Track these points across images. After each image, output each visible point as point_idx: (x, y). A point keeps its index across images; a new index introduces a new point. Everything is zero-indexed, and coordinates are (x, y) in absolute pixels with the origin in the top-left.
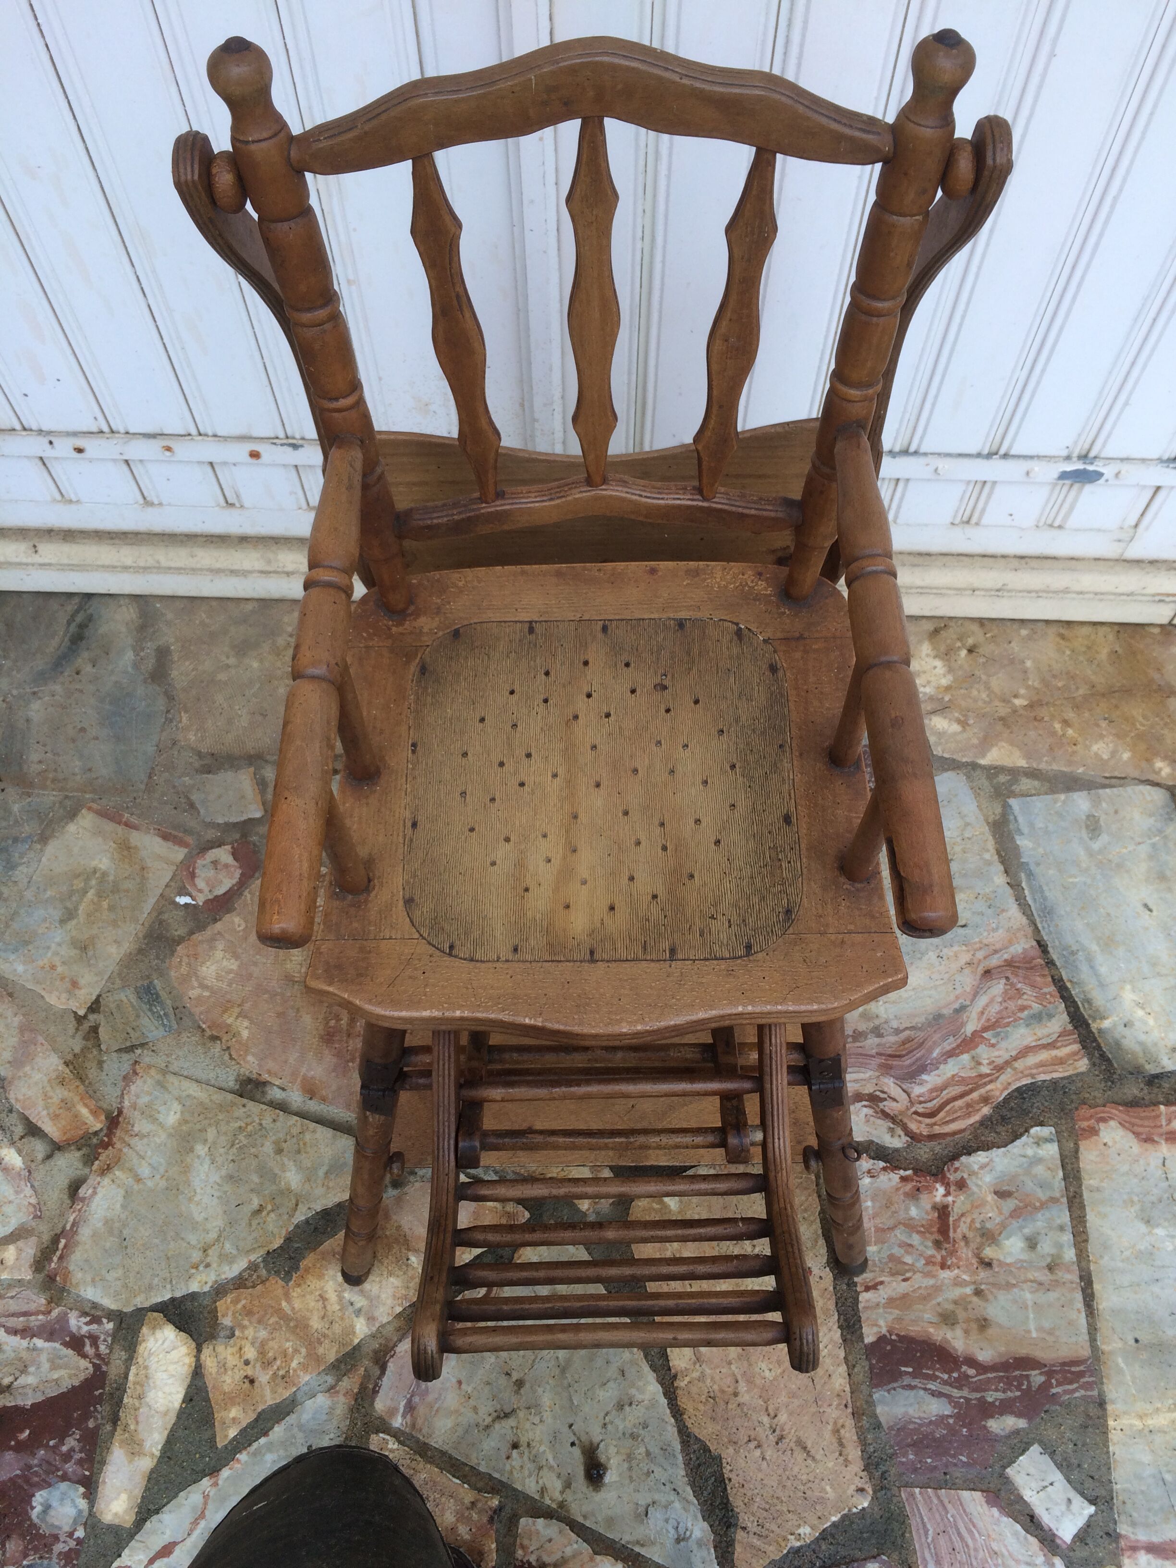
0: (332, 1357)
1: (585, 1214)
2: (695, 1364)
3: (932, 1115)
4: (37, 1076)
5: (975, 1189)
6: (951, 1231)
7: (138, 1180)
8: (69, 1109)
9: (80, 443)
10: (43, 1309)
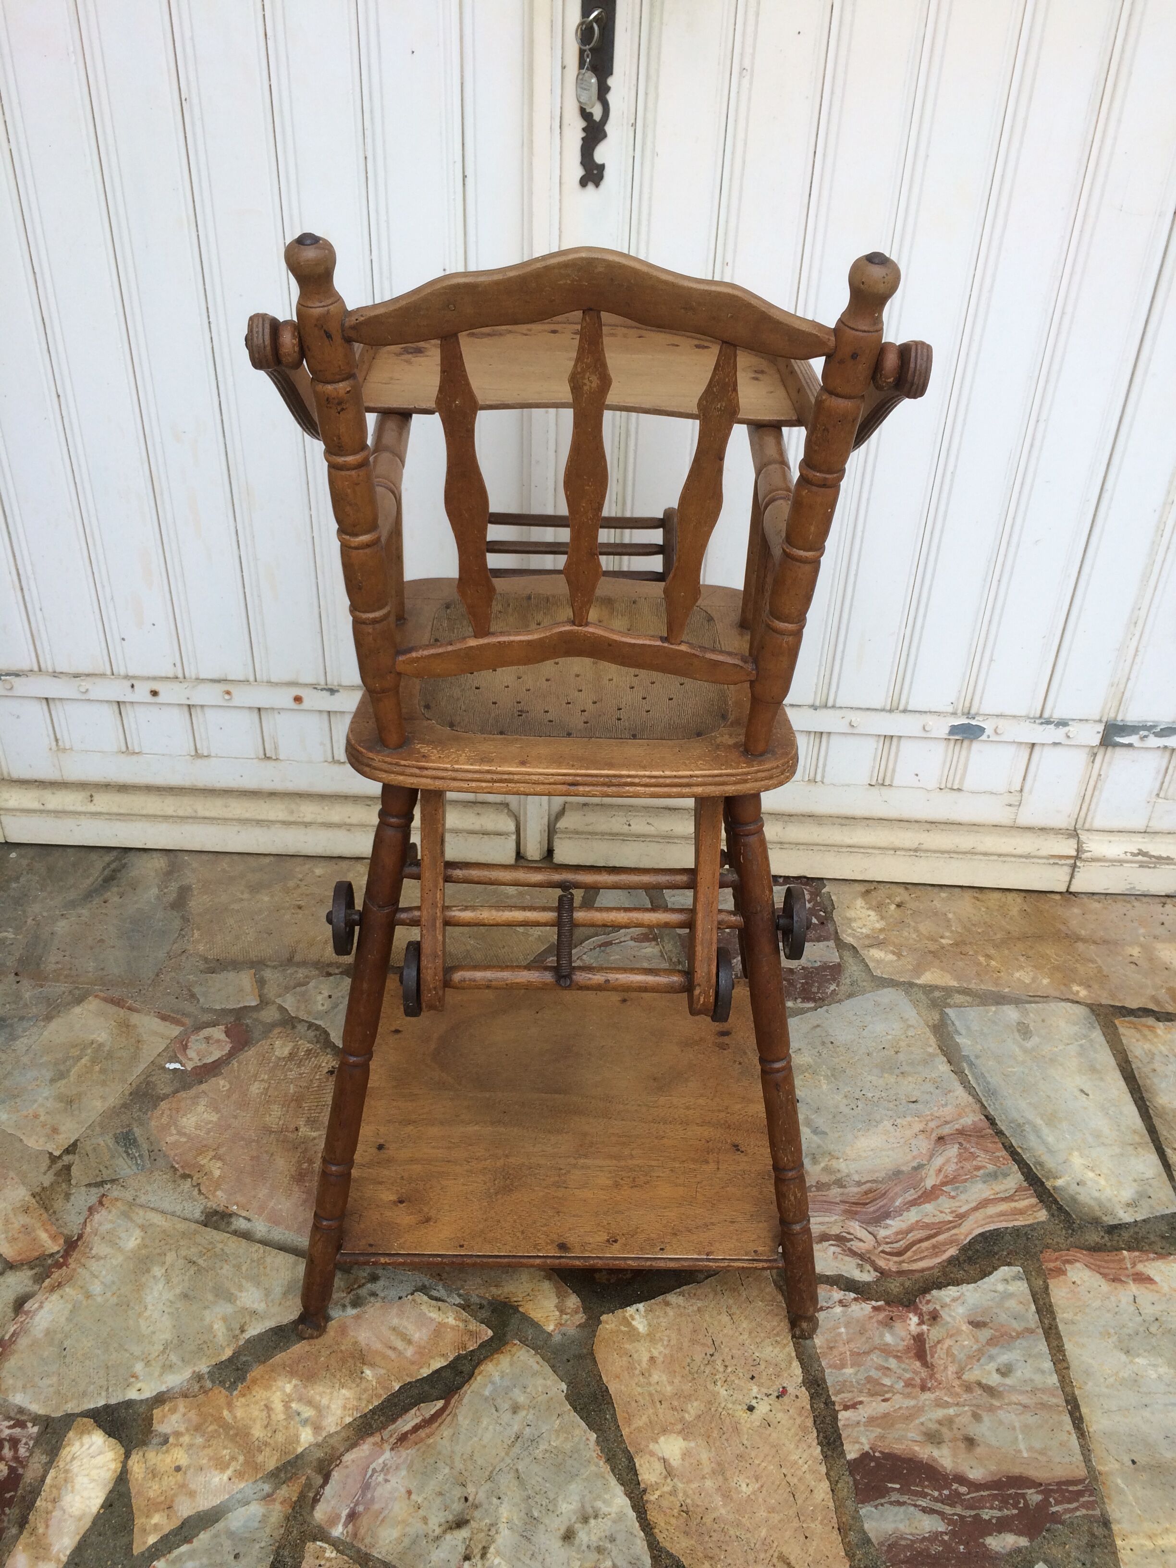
0: (272, 1464)
1: (550, 1335)
2: (666, 1477)
3: (899, 1254)
4: (2, 1205)
5: (948, 1319)
6: (929, 1357)
7: (88, 1296)
8: (29, 1234)
9: (156, 686)
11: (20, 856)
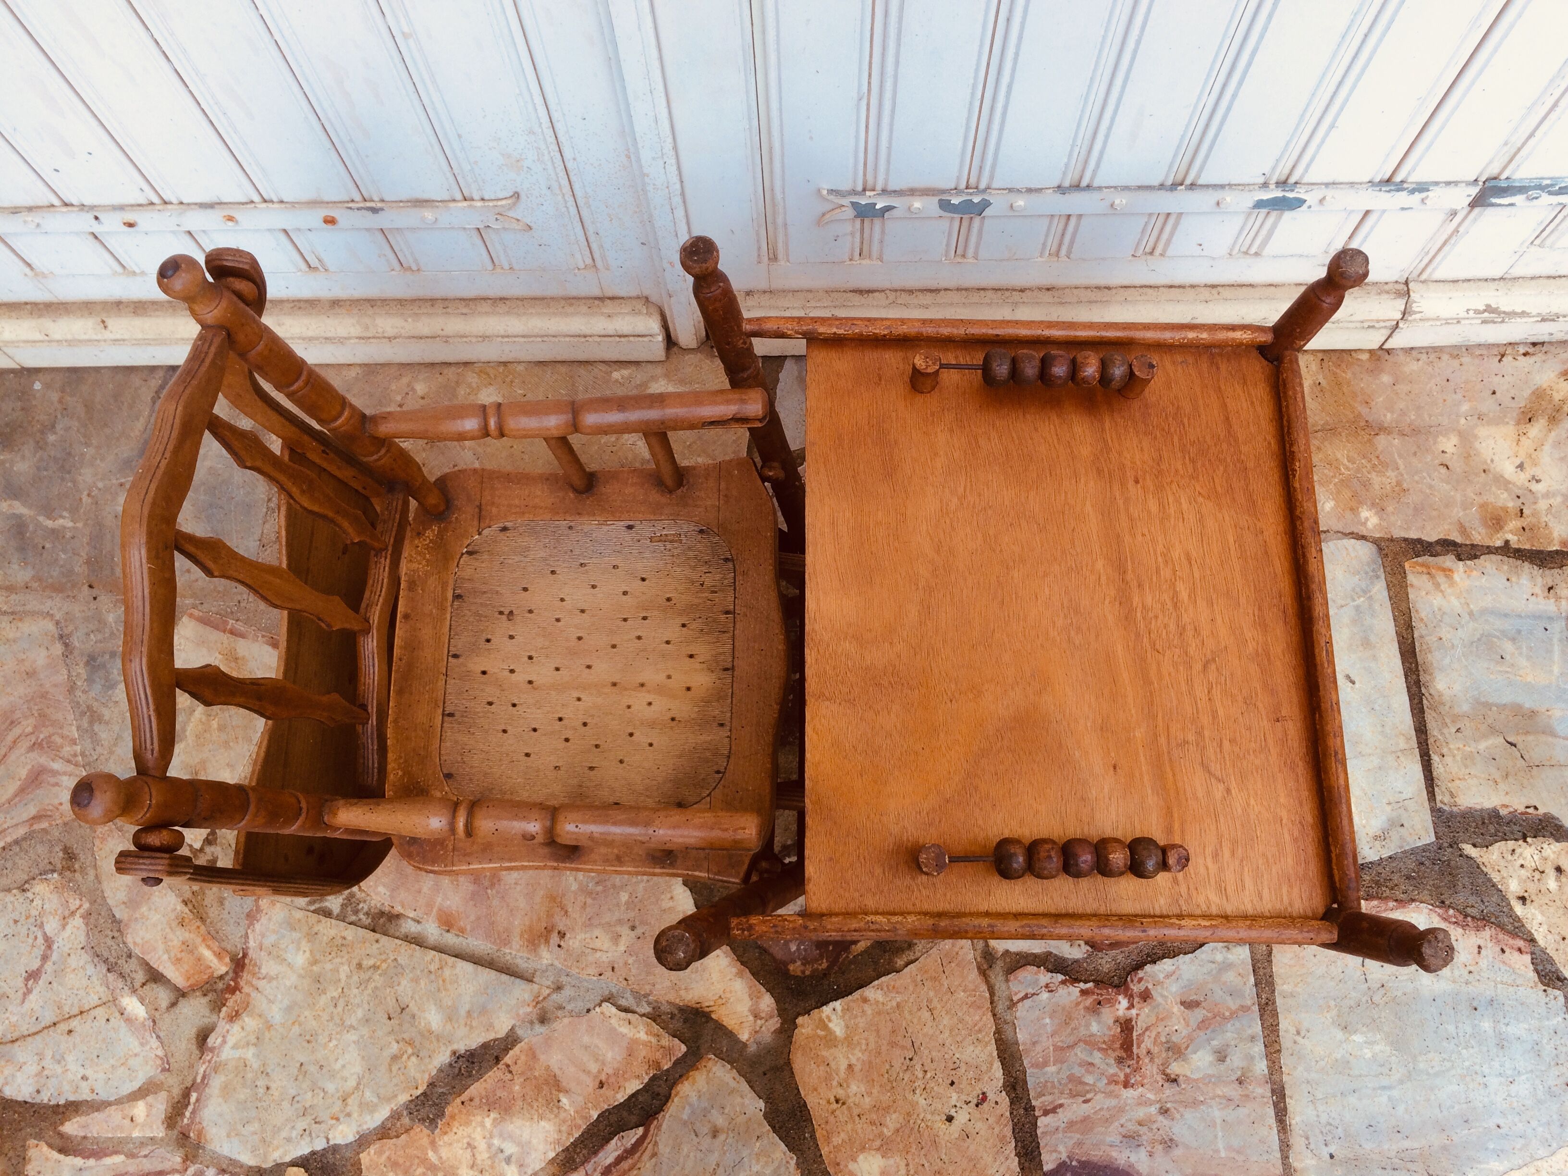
1: (745, 1045)
4: (155, 917)
5: (1160, 1000)
6: (1135, 1046)
7: (269, 1025)
8: (191, 952)
9: (130, 217)
10: (178, 1167)
11: (47, 386)
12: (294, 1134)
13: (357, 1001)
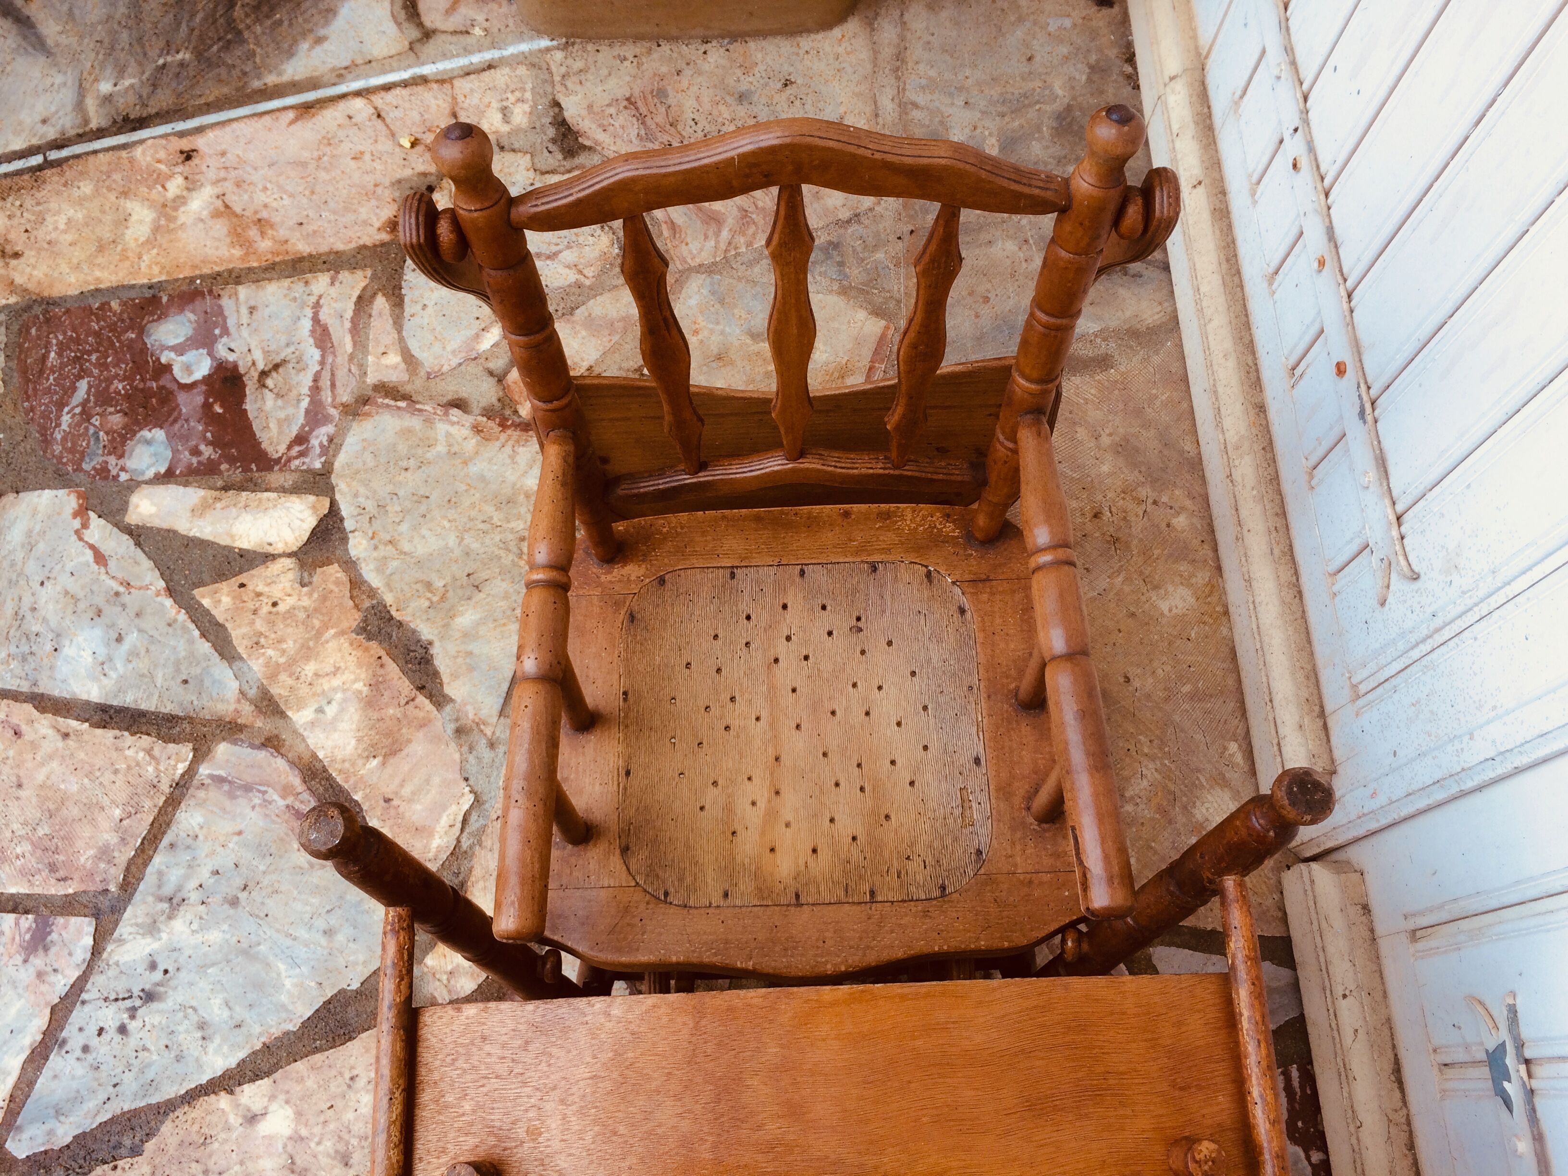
0: (275, 690)
2: (245, 1116)
7: (467, 462)
9: (1304, 161)
10: (338, 400)
12: (361, 500)
13: (487, 541)
